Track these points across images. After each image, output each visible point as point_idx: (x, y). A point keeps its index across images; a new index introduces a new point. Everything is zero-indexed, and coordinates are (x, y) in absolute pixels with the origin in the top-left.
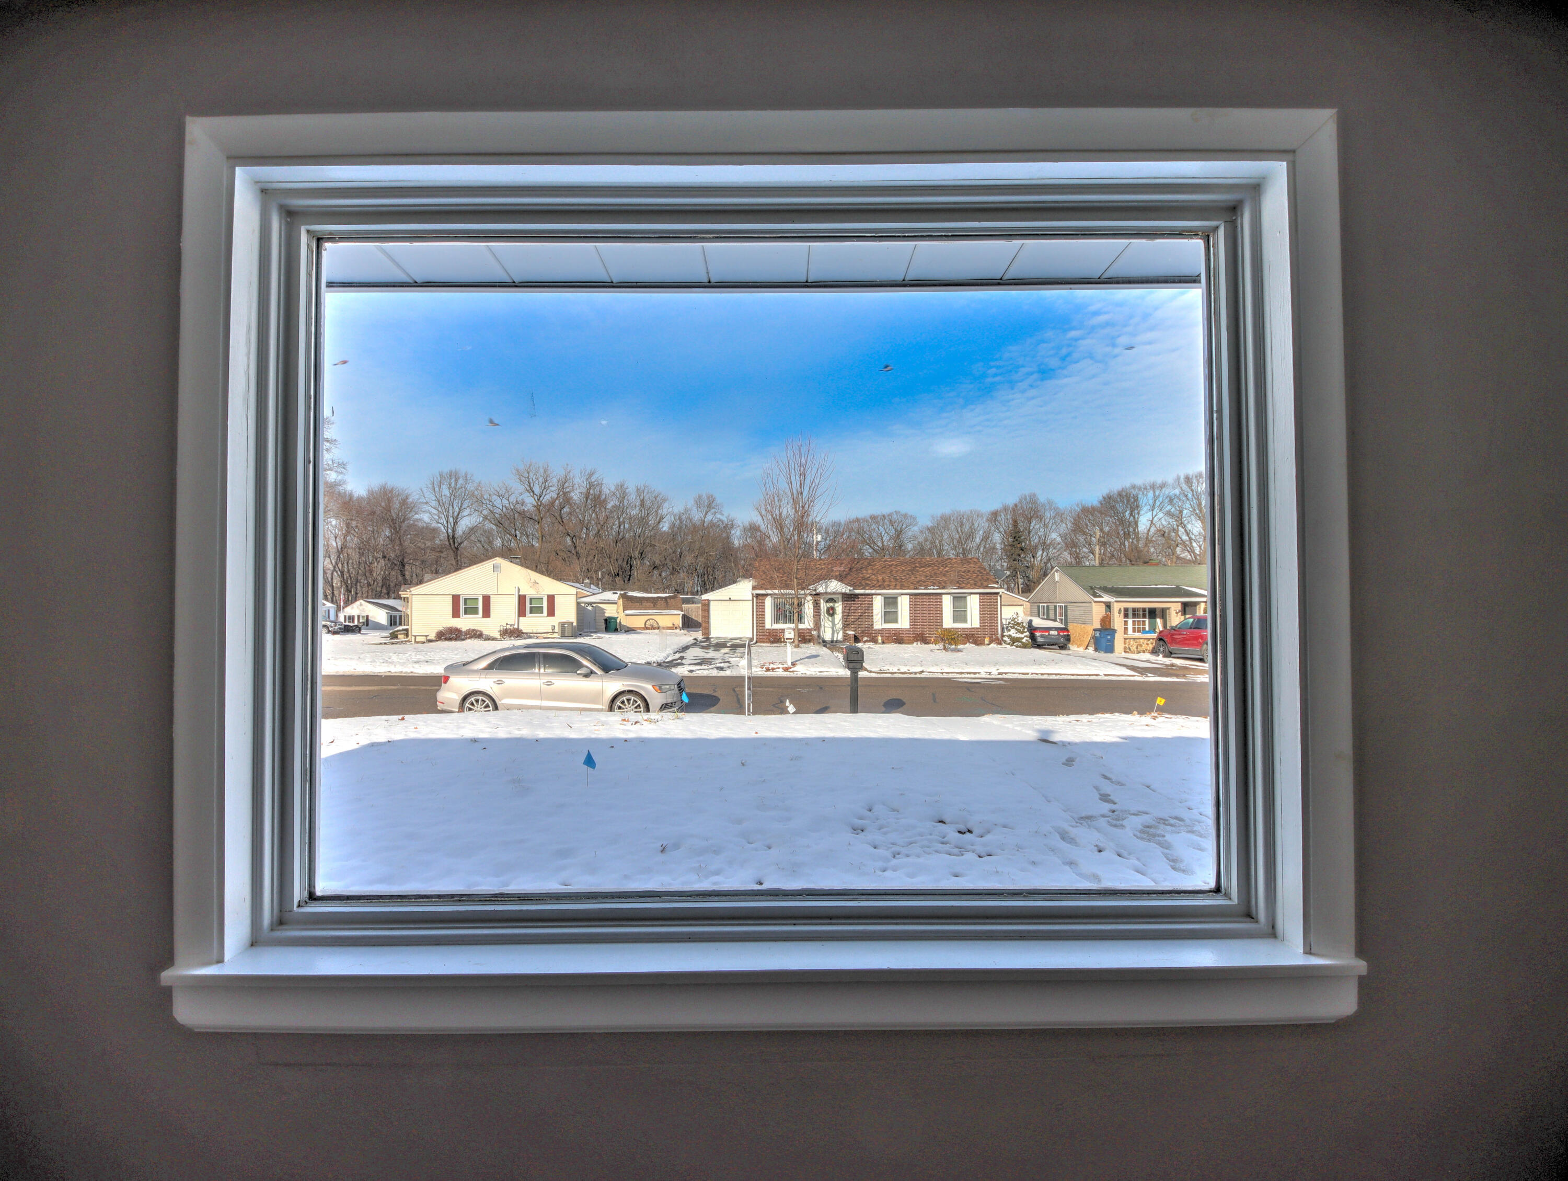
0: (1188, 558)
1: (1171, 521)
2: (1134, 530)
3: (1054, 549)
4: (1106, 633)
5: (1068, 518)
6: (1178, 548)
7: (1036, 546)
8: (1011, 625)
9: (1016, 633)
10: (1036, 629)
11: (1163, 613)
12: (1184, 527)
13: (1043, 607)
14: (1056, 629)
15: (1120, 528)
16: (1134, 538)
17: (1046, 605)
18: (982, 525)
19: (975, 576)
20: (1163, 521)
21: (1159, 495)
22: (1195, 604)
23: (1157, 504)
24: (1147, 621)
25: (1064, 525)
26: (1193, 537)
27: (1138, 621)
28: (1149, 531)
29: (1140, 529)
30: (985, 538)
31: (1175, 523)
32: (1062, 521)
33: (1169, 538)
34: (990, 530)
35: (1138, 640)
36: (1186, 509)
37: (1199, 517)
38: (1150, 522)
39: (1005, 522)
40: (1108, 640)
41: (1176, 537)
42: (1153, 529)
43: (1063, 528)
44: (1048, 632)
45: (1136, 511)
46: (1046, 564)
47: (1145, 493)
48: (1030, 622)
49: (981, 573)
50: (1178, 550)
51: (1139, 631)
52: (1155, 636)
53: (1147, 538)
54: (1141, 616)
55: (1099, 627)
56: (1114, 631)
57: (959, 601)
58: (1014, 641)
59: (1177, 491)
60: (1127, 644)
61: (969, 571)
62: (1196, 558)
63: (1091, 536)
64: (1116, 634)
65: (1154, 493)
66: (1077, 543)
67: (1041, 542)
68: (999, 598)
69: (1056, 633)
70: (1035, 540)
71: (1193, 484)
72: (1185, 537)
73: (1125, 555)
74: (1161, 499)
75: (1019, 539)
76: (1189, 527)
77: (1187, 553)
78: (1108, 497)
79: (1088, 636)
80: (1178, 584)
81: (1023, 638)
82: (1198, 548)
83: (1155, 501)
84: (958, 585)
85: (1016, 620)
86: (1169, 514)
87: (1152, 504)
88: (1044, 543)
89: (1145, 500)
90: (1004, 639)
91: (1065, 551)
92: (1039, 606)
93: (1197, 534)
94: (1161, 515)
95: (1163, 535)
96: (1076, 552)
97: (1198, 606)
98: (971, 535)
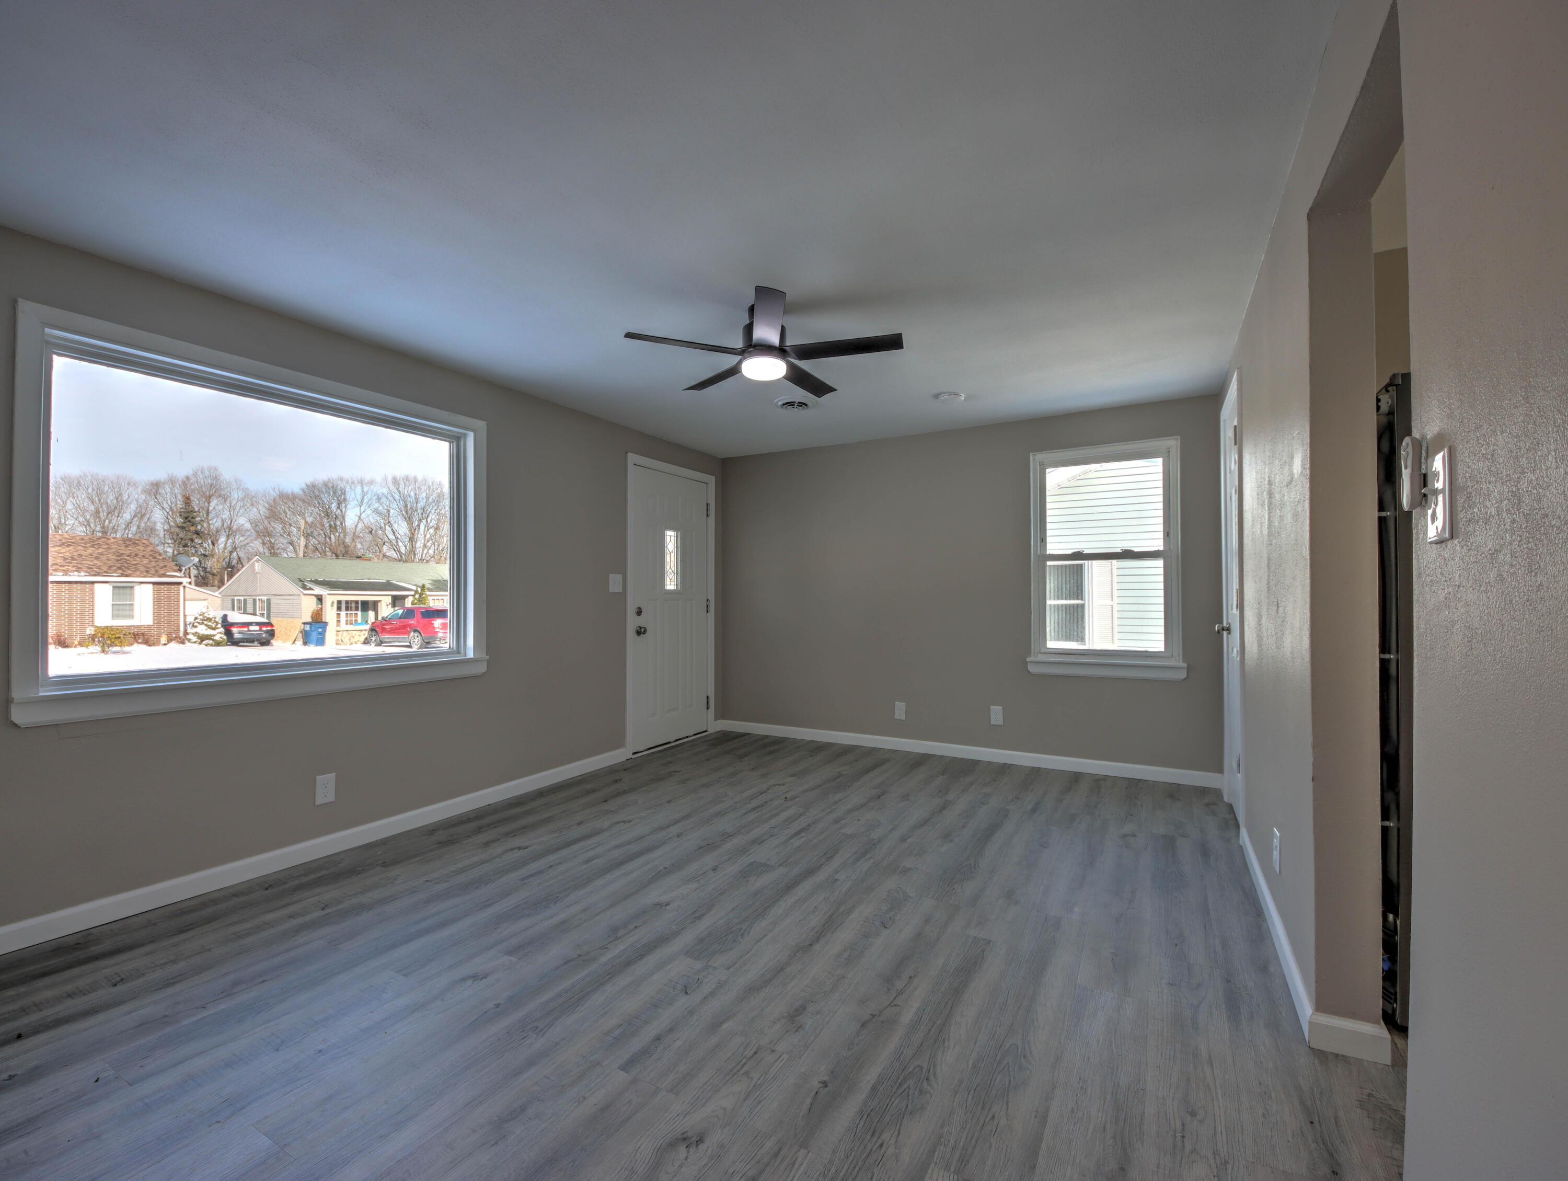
0: (393, 557)
1: (378, 518)
2: (341, 524)
3: (242, 536)
4: (318, 625)
5: (261, 502)
6: (385, 546)
7: (217, 531)
8: (198, 620)
9: (206, 630)
10: (233, 625)
11: (374, 606)
12: (391, 526)
13: (239, 601)
14: (257, 624)
15: (325, 520)
16: (341, 533)
17: (242, 598)
18: (134, 498)
19: (145, 561)
20: (371, 518)
21: (367, 492)
22: (404, 598)
23: (366, 500)
24: (359, 613)
25: (255, 510)
26: (399, 537)
27: (351, 614)
28: (356, 526)
29: (347, 523)
30: (141, 514)
31: (382, 521)
32: (252, 505)
33: (376, 535)
34: (148, 505)
35: (350, 632)
36: (393, 509)
37: (405, 518)
38: (358, 518)
39: (172, 498)
40: (320, 633)
41: (383, 536)
42: (360, 526)
43: (254, 513)
44: (248, 627)
45: (343, 505)
46: (231, 552)
47: (353, 487)
48: (225, 617)
49: (155, 558)
50: (385, 548)
51: (351, 624)
52: (368, 627)
53: (354, 533)
54: (354, 609)
55: (310, 620)
56: (326, 624)
57: (123, 591)
58: (202, 639)
59: (385, 491)
60: (340, 636)
61: (136, 555)
62: (401, 557)
63: (290, 525)
64: (328, 627)
65: (363, 488)
66: (272, 532)
67: (225, 526)
68: (182, 588)
69: (257, 628)
70: (216, 523)
71: (401, 486)
72: (391, 537)
73: (330, 549)
74: (369, 496)
75: (192, 520)
76: (396, 526)
77: (393, 552)
78: (312, 486)
79: (295, 630)
80: (388, 579)
81: (214, 635)
82: (404, 548)
83: (363, 497)
84: (120, 571)
85: (206, 615)
86: (376, 511)
87: (360, 500)
88: (230, 528)
89: (353, 495)
90: (188, 637)
91: (256, 539)
92: (233, 600)
93: (403, 534)
94: (369, 512)
95: (371, 532)
96: (270, 542)
97: (406, 599)
98: (117, 509)
